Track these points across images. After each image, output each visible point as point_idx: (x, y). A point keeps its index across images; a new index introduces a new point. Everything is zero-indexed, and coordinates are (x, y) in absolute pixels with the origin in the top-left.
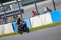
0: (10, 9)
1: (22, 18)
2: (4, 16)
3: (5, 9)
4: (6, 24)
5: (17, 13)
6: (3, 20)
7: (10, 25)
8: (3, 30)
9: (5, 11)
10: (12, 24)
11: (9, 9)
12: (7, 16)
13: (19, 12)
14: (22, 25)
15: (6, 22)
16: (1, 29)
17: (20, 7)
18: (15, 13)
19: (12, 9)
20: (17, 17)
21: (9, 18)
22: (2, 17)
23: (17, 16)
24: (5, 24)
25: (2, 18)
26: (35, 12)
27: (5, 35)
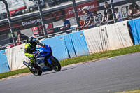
4: (113, 23)
8: (105, 40)
10: (128, 23)
16: (98, 36)
21: (119, 7)
24: (109, 23)
27: (109, 52)
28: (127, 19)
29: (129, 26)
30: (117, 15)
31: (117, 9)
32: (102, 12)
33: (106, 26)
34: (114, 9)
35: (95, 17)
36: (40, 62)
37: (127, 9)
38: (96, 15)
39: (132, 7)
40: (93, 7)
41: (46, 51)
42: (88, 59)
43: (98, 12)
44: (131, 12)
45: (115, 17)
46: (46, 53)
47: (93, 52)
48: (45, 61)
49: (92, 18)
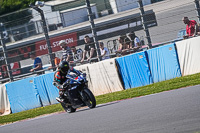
0: (111, 12)
1: (149, 41)
2: (90, 35)
3: (94, 10)
4: (97, 61)
5: (133, 25)
6: (87, 49)
7: (108, 65)
9: (93, 17)
10: (116, 61)
11: (106, 11)
12: (98, 33)
13: (139, 23)
14: (73, 85)
15: (94, 55)
17: (142, 6)
18: (125, 26)
19: (115, 11)
20: (133, 39)
21: (105, 41)
22: (81, 38)
23: (133, 36)
24: (92, 61)
25: (82, 42)
26: (195, 23)
28: (115, 56)
29: (117, 64)
33: (88, 65)
34: (97, 43)
37: (115, 43)
38: (75, 51)
40: (71, 40)
49: (71, 55)
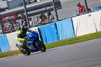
1: (57, 17)
9: (26, 4)
12: (28, 13)
28: (38, 26)
29: (39, 30)
30: (31, 23)
31: (31, 19)
32: (20, 21)
34: (28, 19)
35: (14, 25)
36: (29, 45)
37: (38, 19)
38: (16, 23)
39: (41, 17)
40: (13, 17)
41: (34, 36)
42: (10, 55)
43: (17, 21)
44: (40, 20)
45: (29, 24)
46: (34, 37)
47: (14, 50)
48: (34, 44)
49: (13, 25)
